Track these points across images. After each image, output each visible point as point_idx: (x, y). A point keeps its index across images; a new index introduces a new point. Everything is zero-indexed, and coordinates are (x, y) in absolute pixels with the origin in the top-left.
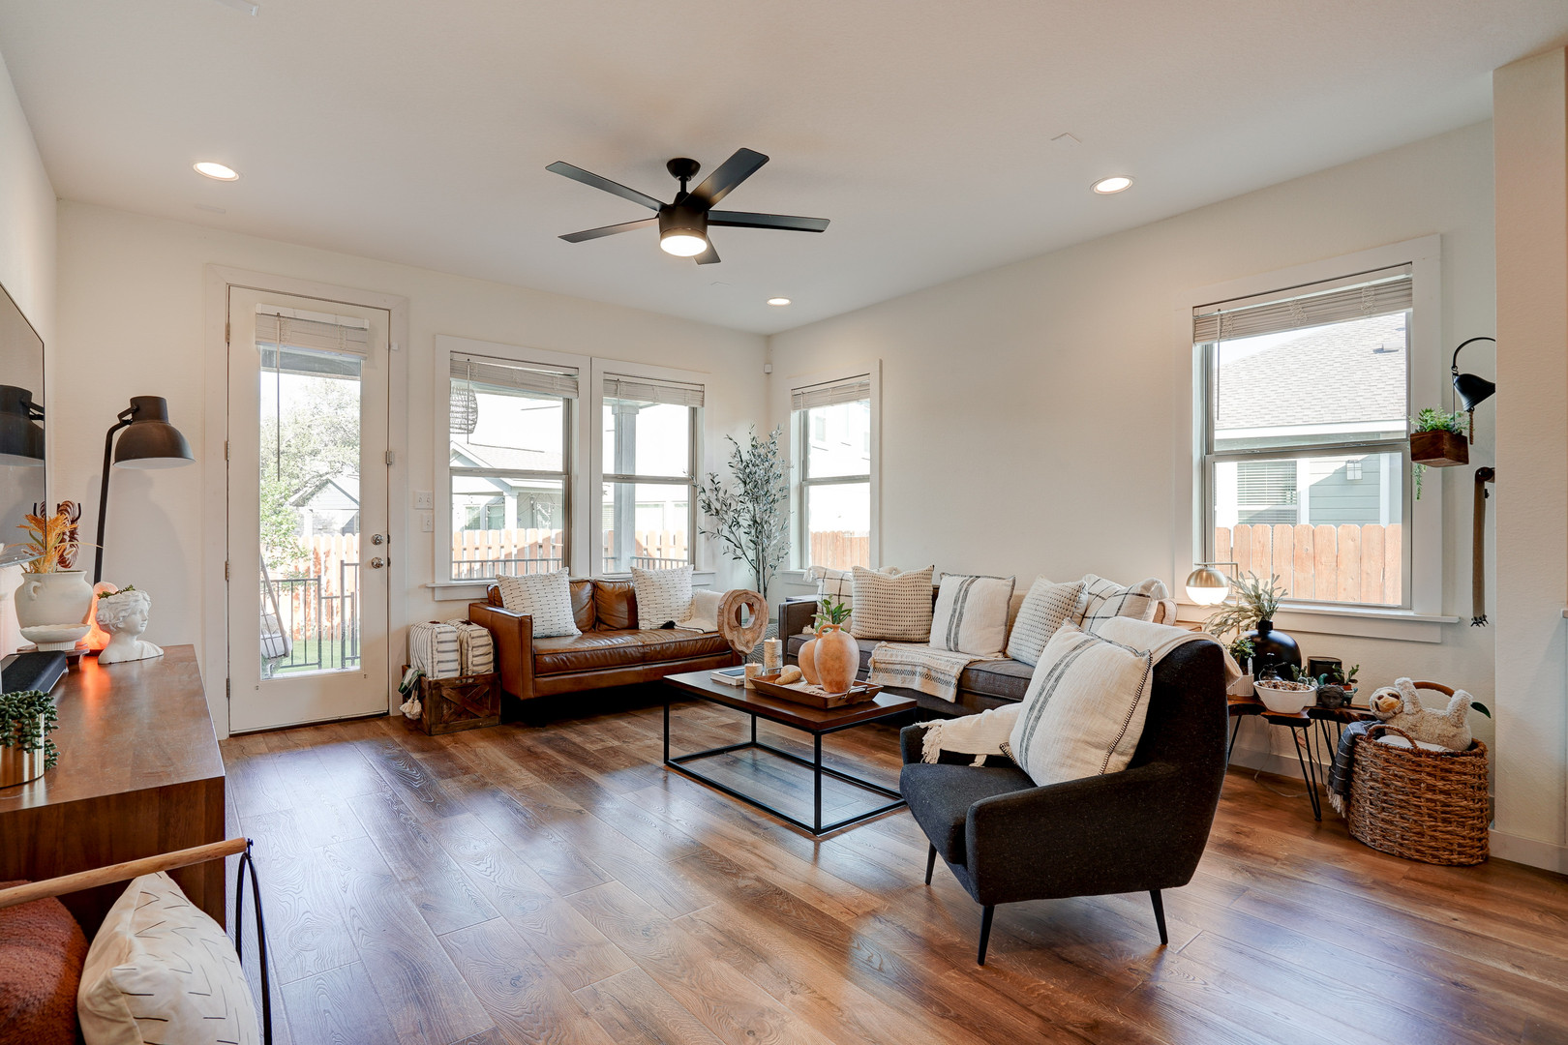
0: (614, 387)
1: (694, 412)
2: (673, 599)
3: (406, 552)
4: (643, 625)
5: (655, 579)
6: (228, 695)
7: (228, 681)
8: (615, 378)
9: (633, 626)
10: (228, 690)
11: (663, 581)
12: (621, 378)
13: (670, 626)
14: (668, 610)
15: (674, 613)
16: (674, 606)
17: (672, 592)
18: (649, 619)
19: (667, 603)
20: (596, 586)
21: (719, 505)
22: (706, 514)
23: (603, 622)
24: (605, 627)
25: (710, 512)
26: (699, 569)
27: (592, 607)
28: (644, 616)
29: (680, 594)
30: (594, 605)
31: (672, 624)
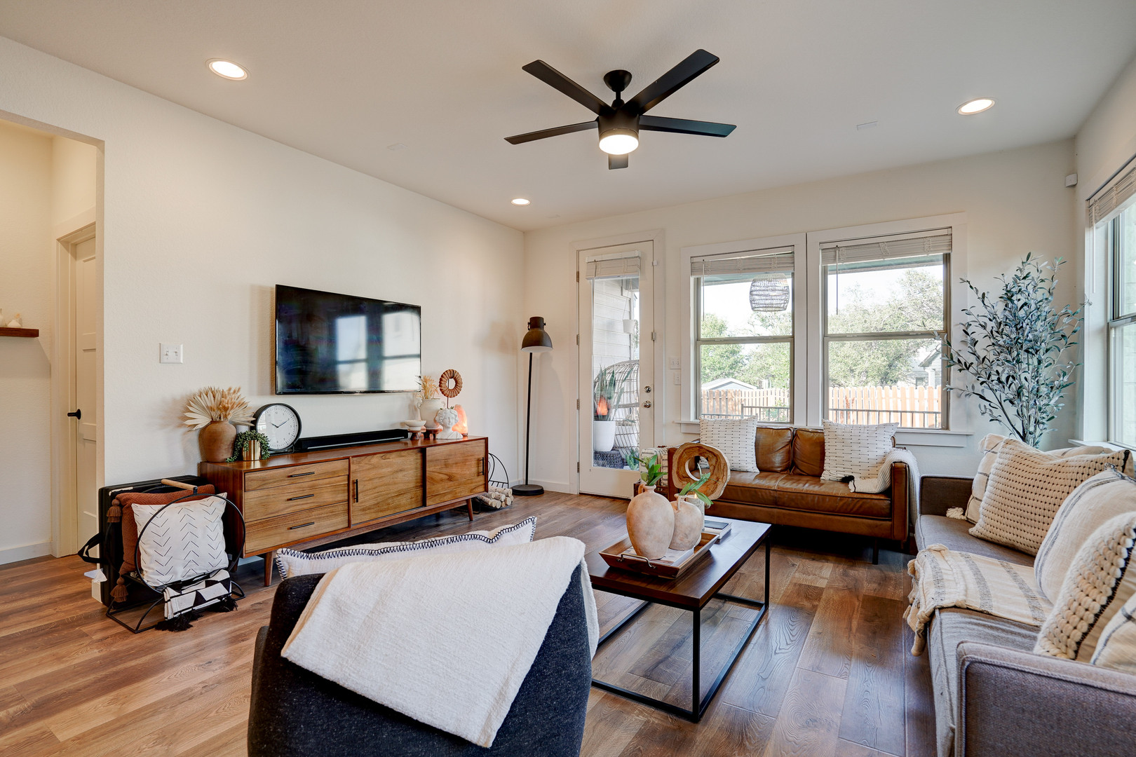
0: (833, 253)
1: (948, 258)
2: (855, 455)
3: (664, 399)
4: (825, 476)
5: (839, 432)
6: (578, 471)
7: (578, 463)
8: (834, 245)
9: (816, 475)
10: (578, 469)
11: (847, 436)
12: (840, 244)
13: (847, 480)
14: (848, 465)
15: (856, 469)
16: (855, 461)
17: (855, 447)
18: (832, 472)
19: (847, 457)
20: (796, 435)
21: (972, 359)
22: (954, 369)
23: (797, 467)
24: (798, 471)
25: (958, 367)
26: (948, 428)
27: (789, 452)
28: (826, 467)
29: (864, 450)
30: (792, 451)
31: (851, 478)
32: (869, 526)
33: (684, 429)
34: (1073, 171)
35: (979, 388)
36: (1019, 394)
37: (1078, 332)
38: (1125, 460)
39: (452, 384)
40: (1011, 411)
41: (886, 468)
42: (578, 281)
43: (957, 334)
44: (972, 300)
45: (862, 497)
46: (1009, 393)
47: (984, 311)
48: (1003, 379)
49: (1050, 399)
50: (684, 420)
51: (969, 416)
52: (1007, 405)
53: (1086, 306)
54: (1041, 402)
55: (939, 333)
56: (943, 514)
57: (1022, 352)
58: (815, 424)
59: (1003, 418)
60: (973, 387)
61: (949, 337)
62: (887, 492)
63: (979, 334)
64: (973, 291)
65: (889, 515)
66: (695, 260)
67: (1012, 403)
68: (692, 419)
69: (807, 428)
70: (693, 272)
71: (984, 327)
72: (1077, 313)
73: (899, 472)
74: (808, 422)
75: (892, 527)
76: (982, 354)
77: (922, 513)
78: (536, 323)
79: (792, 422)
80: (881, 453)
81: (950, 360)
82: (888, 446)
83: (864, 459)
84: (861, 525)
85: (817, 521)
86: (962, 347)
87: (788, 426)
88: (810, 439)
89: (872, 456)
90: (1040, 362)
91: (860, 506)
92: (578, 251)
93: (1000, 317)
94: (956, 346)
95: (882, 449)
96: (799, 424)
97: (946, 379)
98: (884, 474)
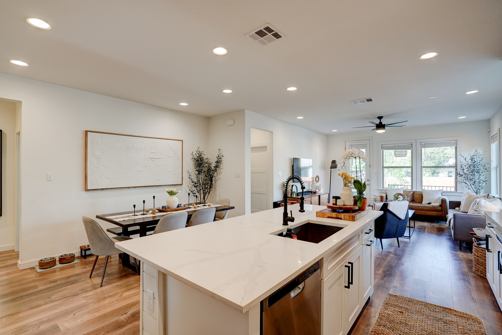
1: (456, 148)
3: (373, 183)
4: (423, 203)
5: (427, 192)
8: (424, 143)
9: (421, 202)
11: (429, 193)
12: (426, 143)
13: (429, 203)
14: (430, 200)
17: (431, 195)
18: (425, 202)
19: (430, 198)
20: (414, 193)
21: (463, 174)
22: (458, 176)
23: (415, 201)
24: (415, 202)
25: (459, 175)
26: (457, 191)
27: (412, 197)
28: (423, 200)
29: (434, 196)
30: (413, 197)
31: (431, 203)
32: (436, 214)
33: (379, 191)
34: (489, 128)
35: (465, 181)
36: (475, 182)
37: (490, 168)
38: (488, 196)
39: (317, 179)
40: (473, 187)
41: (440, 200)
42: (345, 150)
43: (459, 167)
44: (463, 159)
45: (434, 207)
46: (472, 182)
47: (466, 162)
48: (471, 179)
49: (483, 184)
50: (379, 189)
51: (462, 188)
52: (472, 185)
53: (492, 162)
54: (481, 185)
55: (454, 167)
56: (455, 209)
57: (475, 172)
58: (419, 190)
59: (471, 188)
60: (463, 181)
61: (457, 168)
62: (441, 206)
63: (465, 168)
64: (463, 158)
65: (441, 211)
66: (382, 145)
67: (473, 185)
68: (382, 189)
69: (417, 191)
70: (382, 148)
71: (466, 166)
72: (489, 163)
73: (443, 201)
74: (417, 189)
75: (442, 214)
76: (466, 172)
77: (449, 209)
78: (334, 162)
79: (412, 189)
80: (438, 197)
81: (457, 174)
82: (440, 195)
83: (434, 198)
84: (434, 213)
85: (423, 213)
86: (460, 170)
87: (412, 190)
88: (418, 194)
89: (436, 197)
90: (480, 175)
91: (434, 209)
92: (345, 142)
93: (470, 164)
94: (458, 170)
95: (439, 196)
96: (414, 190)
97: (456, 178)
98: (440, 201)
